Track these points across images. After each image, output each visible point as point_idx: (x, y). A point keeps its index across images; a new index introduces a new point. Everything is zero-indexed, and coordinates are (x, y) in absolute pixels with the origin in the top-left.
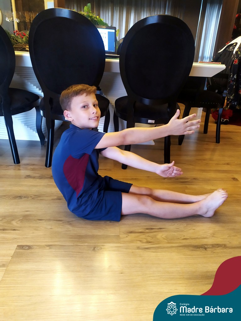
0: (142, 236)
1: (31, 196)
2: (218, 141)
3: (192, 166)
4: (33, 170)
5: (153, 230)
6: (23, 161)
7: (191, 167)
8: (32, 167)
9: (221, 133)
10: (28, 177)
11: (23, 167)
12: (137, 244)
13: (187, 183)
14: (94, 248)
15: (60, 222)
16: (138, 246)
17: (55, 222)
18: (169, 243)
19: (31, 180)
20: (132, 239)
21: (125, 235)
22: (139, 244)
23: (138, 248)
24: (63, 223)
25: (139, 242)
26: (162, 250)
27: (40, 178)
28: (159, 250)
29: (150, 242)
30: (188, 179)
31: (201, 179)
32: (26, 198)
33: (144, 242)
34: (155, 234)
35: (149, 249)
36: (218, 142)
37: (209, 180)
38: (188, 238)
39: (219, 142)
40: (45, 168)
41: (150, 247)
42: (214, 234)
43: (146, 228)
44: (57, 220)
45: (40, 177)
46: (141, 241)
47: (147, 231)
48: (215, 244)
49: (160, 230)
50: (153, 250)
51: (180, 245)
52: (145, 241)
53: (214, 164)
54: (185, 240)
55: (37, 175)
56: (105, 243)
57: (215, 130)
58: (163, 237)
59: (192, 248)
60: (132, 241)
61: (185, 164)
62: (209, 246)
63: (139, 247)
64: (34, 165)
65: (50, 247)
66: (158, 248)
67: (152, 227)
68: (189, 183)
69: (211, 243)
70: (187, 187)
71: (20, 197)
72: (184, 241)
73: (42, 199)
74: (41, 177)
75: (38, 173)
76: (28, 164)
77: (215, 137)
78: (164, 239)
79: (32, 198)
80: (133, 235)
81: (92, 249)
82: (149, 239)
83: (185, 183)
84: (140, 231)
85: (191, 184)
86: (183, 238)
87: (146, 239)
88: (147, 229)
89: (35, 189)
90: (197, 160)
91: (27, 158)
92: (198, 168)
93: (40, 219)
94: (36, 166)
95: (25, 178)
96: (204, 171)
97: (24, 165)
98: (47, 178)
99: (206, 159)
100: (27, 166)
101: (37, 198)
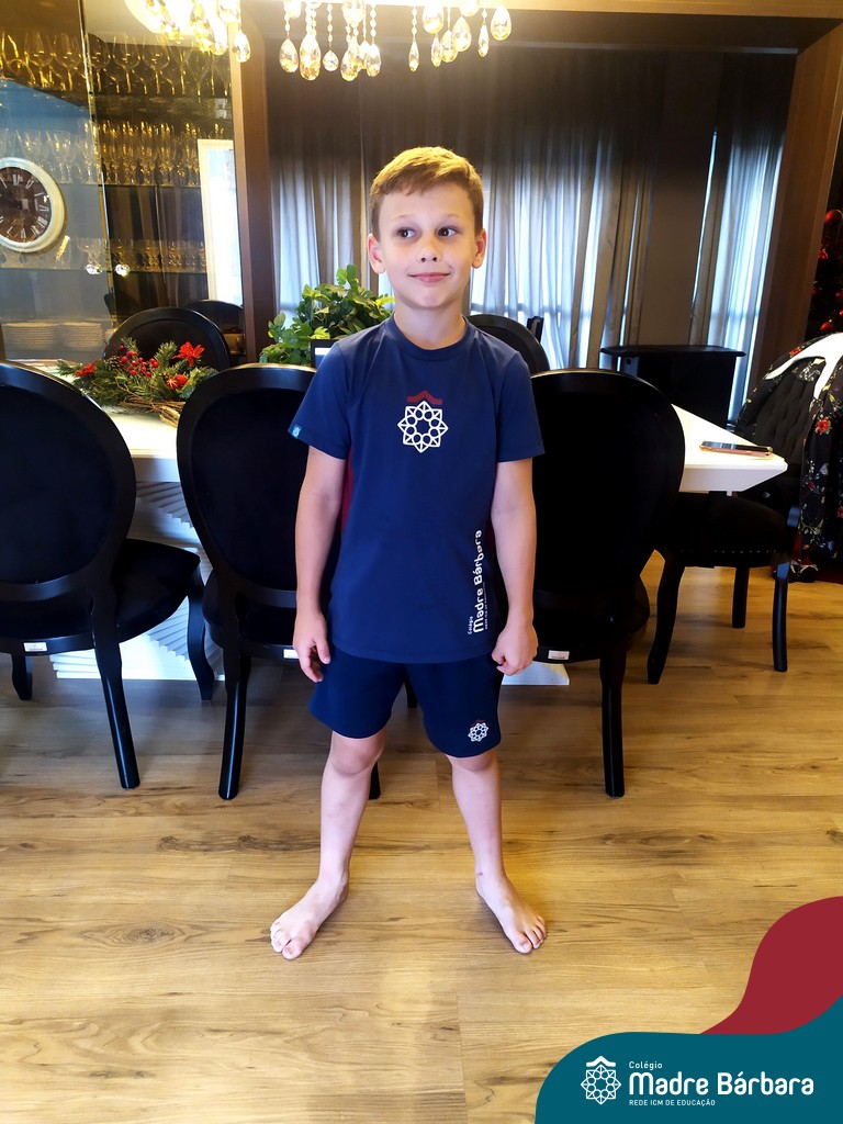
1: (179, 927)
2: (780, 663)
3: (695, 779)
4: (182, 811)
6: (150, 776)
8: (178, 800)
10: (168, 843)
11: (150, 799)
13: (679, 860)
15: (278, 1041)
17: (261, 1038)
19: (177, 856)
20: (505, 1110)
21: (483, 1094)
24: (287, 1042)
27: (205, 847)
30: (681, 838)
31: (723, 840)
32: (167, 937)
36: (780, 666)
37: (751, 844)
40: (221, 801)
43: (546, 1059)
44: (267, 1033)
45: (203, 843)
53: (769, 768)
55: (196, 835)
61: (672, 769)
64: (182, 790)
68: (685, 860)
70: (678, 877)
71: (148, 934)
73: (215, 940)
74: (208, 846)
75: (198, 827)
76: (163, 789)
77: (771, 640)
79: (184, 937)
80: (507, 1091)
83: (667, 860)
84: (530, 1072)
85: (691, 860)
88: (551, 1064)
89: (191, 898)
90: (713, 750)
91: (159, 760)
92: (714, 788)
93: (214, 1028)
94: (193, 793)
95: (160, 848)
96: (733, 801)
97: (151, 793)
98: (228, 847)
99: (743, 746)
100: (162, 798)
101: (201, 935)
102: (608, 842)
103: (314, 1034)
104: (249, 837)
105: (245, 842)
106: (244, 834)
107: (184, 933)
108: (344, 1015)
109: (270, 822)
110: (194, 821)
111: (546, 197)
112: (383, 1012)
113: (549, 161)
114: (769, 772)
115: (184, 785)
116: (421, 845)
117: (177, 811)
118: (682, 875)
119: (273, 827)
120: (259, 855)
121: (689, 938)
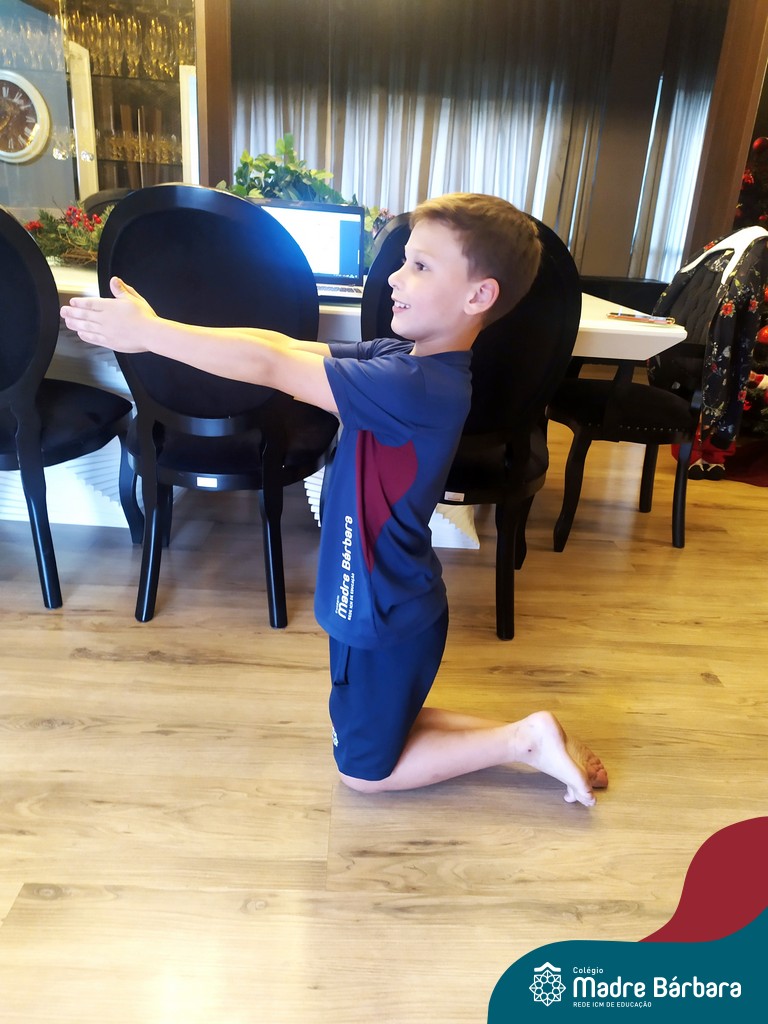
0: (396, 867)
1: (82, 719)
2: (678, 541)
3: (584, 628)
4: (100, 628)
5: (430, 846)
6: (71, 600)
7: (580, 630)
8: (97, 620)
9: (688, 511)
10: (82, 653)
11: (70, 618)
12: (375, 894)
13: (558, 689)
14: (247, 902)
15: (158, 812)
16: (377, 900)
17: (141, 810)
18: (470, 893)
19: (90, 663)
20: (363, 877)
21: (345, 863)
22: (380, 894)
23: (377, 907)
24: (165, 814)
25: (381, 887)
26: (446, 915)
27: (115, 658)
28: (439, 915)
29: (414, 889)
30: (564, 672)
31: (603, 676)
32: (67, 727)
33: (396, 887)
34: (433, 860)
35: (408, 912)
36: (678, 544)
37: (629, 679)
38: (532, 876)
39: (682, 545)
40: (137, 623)
41: (414, 907)
42: (612, 869)
43: (408, 839)
44: (148, 805)
45: (115, 655)
46: (387, 884)
47: (413, 849)
48: (611, 902)
49: (451, 847)
50: (420, 916)
51: (505, 900)
52: (400, 883)
53: (655, 622)
54: (521, 885)
55: (109, 648)
56: (281, 887)
58: (456, 871)
59: (537, 913)
60: (359, 885)
61: (564, 618)
62: (589, 907)
63: (379, 904)
64: (102, 612)
65: (118, 893)
66: (437, 908)
67: (428, 838)
68: (564, 689)
69: (600, 898)
70: (556, 702)
71: (50, 723)
72: (519, 888)
73: (112, 730)
74: (119, 657)
75: (111, 642)
76: (84, 611)
78: (459, 878)
79: (83, 727)
80: (367, 862)
81: (241, 904)
82: (415, 879)
83: (548, 689)
84: (392, 848)
85: (571, 689)
86: (516, 877)
87: (404, 877)
88: (412, 843)
89: (95, 697)
90: (604, 606)
91: (84, 588)
92: (601, 634)
93: (99, 799)
94: (109, 615)
95: (72, 656)
96: (618, 645)
97: (73, 613)
98: (138, 659)
99: (633, 604)
100: (81, 618)
101: (99, 726)
102: (496, 672)
103: (193, 809)
104: (158, 652)
105: (156, 656)
106: (155, 649)
107: (83, 724)
108: (224, 794)
109: (180, 641)
110: (109, 636)
111: (501, 130)
112: (261, 794)
113: (505, 95)
114: (654, 625)
115: (105, 608)
117: (94, 628)
118: (560, 701)
119: (183, 645)
120: (165, 666)
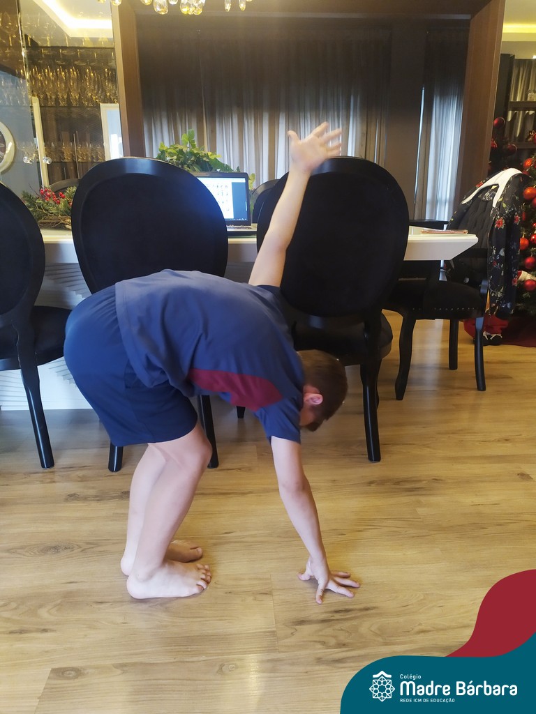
0: (328, 630)
1: (78, 544)
2: (481, 386)
3: (428, 449)
4: (83, 479)
5: (350, 613)
6: (61, 461)
7: (426, 451)
8: (80, 473)
9: (485, 366)
10: (73, 497)
11: (61, 474)
12: (316, 651)
13: (420, 492)
14: (222, 666)
16: (319, 656)
18: (386, 644)
19: (80, 504)
20: (305, 640)
21: (289, 631)
22: (321, 651)
23: (319, 661)
24: (150, 607)
25: (319, 646)
27: (98, 498)
29: (345, 645)
30: (420, 481)
31: (449, 481)
32: (69, 550)
33: (331, 644)
34: (354, 623)
35: (343, 662)
36: (482, 389)
37: (468, 482)
38: (429, 628)
39: (484, 389)
40: (110, 473)
41: (348, 658)
43: (333, 609)
45: (96, 496)
46: (323, 643)
47: (337, 616)
49: (365, 612)
50: (352, 664)
52: (333, 642)
53: (477, 441)
54: (422, 634)
55: (92, 492)
56: (245, 653)
57: (473, 359)
58: (373, 629)
60: (304, 645)
61: (414, 444)
63: (320, 659)
64: (84, 467)
65: (125, 669)
66: (363, 657)
67: (347, 607)
68: (424, 493)
70: (419, 502)
71: (56, 549)
72: (420, 637)
74: (100, 498)
75: (93, 488)
76: (71, 468)
77: (475, 376)
78: (376, 634)
79: (80, 550)
80: (306, 629)
81: (217, 668)
82: (343, 637)
83: (412, 493)
84: (322, 617)
85: (428, 492)
86: (417, 629)
87: (335, 637)
88: (337, 612)
89: (87, 527)
90: (440, 433)
91: (67, 452)
92: (442, 453)
93: (100, 601)
94: (89, 469)
95: (66, 500)
96: (455, 459)
97: (62, 470)
98: (114, 498)
99: (459, 430)
100: (69, 473)
101: (92, 548)
102: (372, 485)
106: (125, 490)
110: (91, 484)
112: (219, 586)
113: (321, 108)
114: (477, 444)
115: (85, 465)
116: (247, 491)
117: (79, 479)
118: (423, 501)
121: (428, 535)
